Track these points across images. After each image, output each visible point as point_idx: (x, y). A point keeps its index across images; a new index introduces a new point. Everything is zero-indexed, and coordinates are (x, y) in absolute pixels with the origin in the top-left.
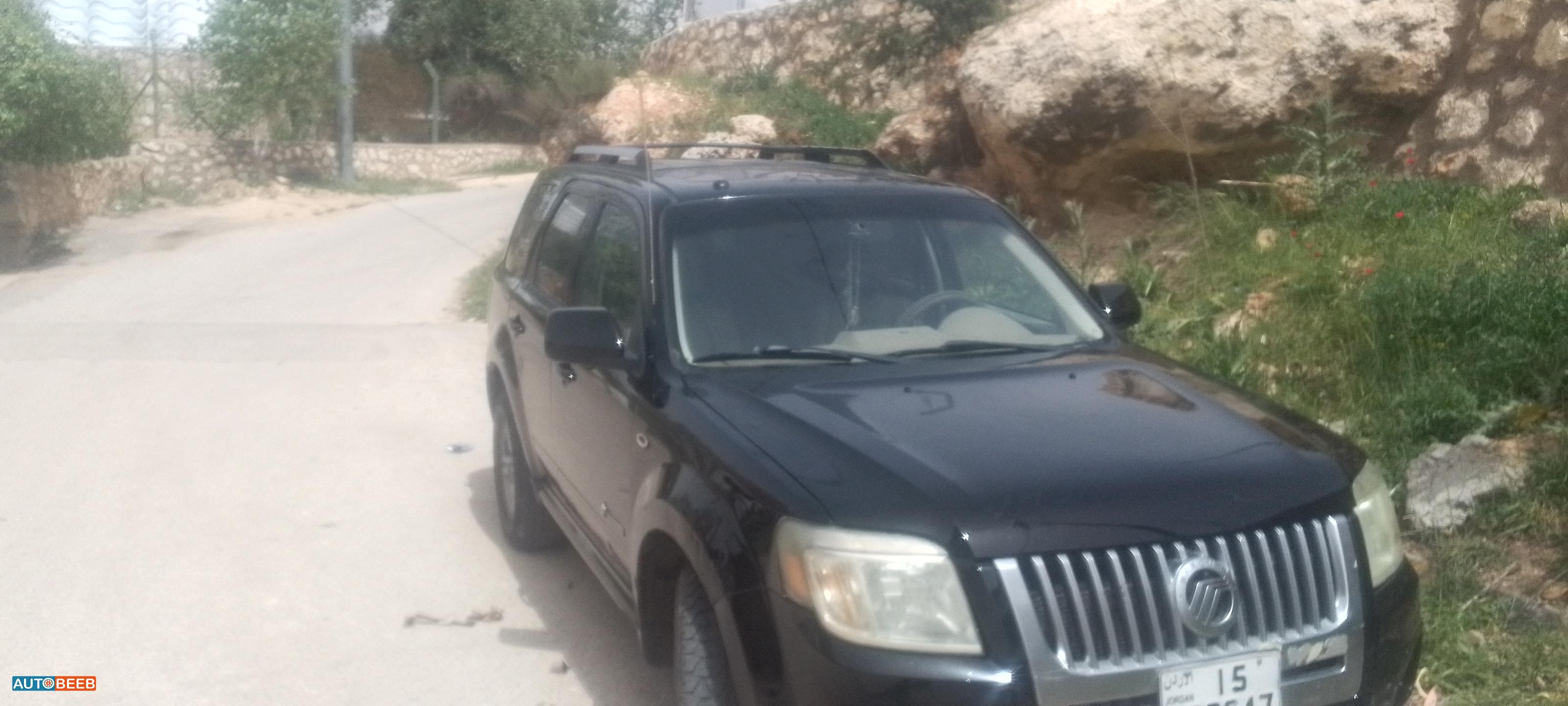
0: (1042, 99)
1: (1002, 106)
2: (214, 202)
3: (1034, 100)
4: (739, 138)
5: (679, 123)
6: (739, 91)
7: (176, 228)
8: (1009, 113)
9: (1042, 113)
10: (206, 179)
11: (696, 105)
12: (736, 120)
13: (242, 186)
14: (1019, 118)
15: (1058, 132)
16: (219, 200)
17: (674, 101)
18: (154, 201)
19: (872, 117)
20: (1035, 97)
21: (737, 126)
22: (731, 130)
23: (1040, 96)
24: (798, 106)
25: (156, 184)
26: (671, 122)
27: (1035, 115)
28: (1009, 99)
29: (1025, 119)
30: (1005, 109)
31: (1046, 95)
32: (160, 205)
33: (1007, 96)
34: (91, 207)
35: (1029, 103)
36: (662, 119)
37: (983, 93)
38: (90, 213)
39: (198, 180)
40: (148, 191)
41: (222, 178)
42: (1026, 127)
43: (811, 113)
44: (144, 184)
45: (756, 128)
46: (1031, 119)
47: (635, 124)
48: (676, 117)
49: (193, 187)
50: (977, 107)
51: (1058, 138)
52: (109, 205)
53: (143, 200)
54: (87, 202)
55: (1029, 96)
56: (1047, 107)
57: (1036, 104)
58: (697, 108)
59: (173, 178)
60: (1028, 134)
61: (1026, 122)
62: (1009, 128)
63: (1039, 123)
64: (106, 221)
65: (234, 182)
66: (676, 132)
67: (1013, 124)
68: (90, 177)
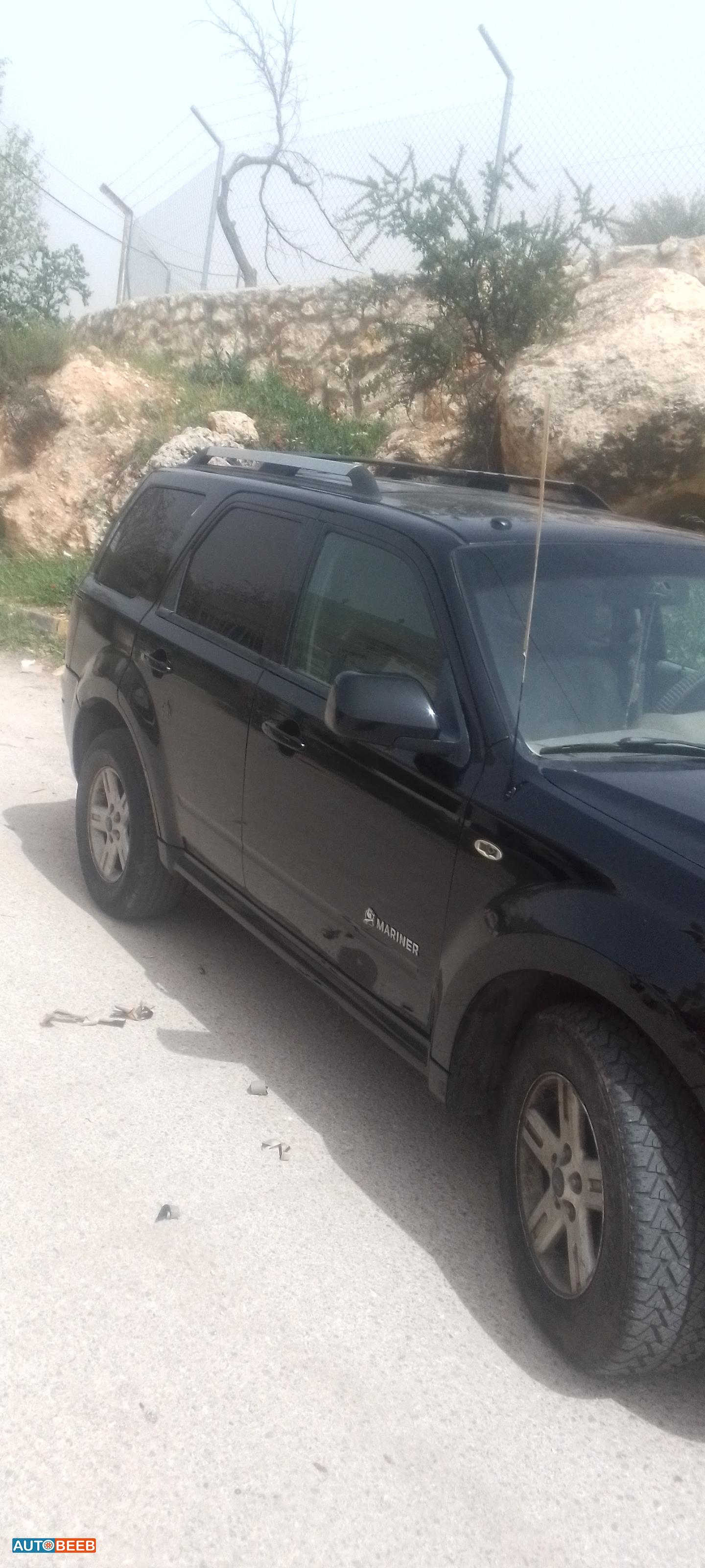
0: (605, 431)
1: (558, 433)
3: (596, 431)
4: (221, 435)
5: (146, 411)
6: (212, 382)
8: (565, 442)
9: (601, 445)
11: (163, 392)
12: (217, 415)
14: (577, 449)
15: (617, 468)
17: (138, 385)
19: (363, 428)
20: (597, 427)
21: (218, 423)
22: (211, 425)
23: (602, 427)
24: (277, 406)
26: (137, 410)
27: (595, 448)
28: (567, 428)
29: (584, 450)
30: (561, 438)
31: (609, 427)
33: (565, 423)
35: (590, 433)
36: (127, 404)
37: (535, 417)
42: (583, 460)
43: (295, 416)
45: (239, 427)
46: (590, 451)
47: (97, 407)
48: (144, 405)
50: (527, 432)
51: (615, 474)
55: (591, 426)
56: (608, 439)
57: (597, 435)
58: (164, 397)
60: (584, 467)
61: (583, 454)
62: (564, 459)
63: (598, 456)
66: (144, 421)
67: (569, 455)
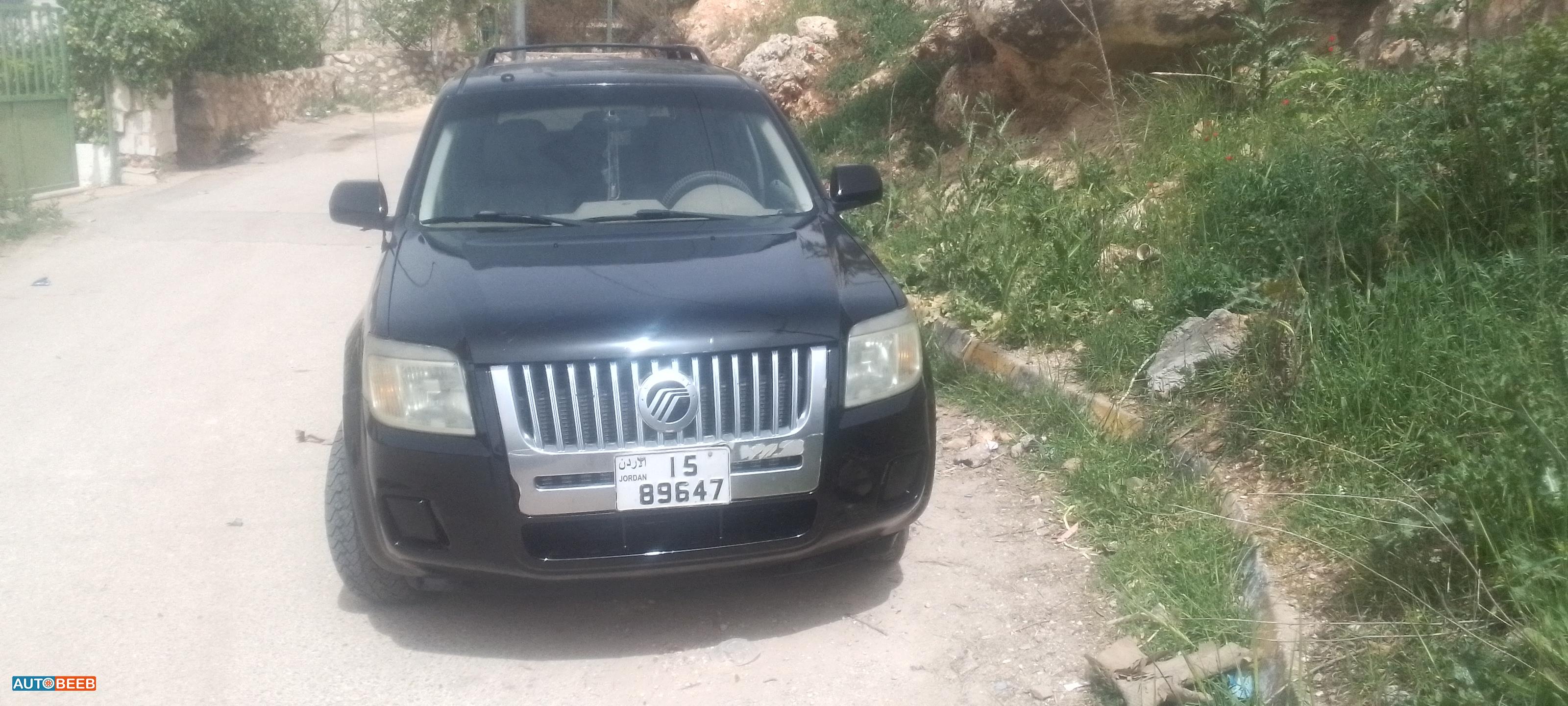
2: (396, 109)
4: (800, 39)
5: (754, 26)
7: (353, 132)
10: (392, 87)
12: (799, 22)
13: (423, 93)
15: (1031, 27)
16: (400, 106)
18: (341, 107)
21: (800, 27)
22: (796, 32)
25: (346, 92)
26: (748, 25)
32: (346, 112)
34: (281, 113)
38: (281, 119)
39: (385, 88)
40: (340, 98)
41: (406, 86)
44: (336, 93)
45: (817, 29)
49: (380, 95)
51: (1031, 33)
52: (300, 112)
53: (332, 107)
54: (277, 109)
59: (363, 86)
60: (1004, 29)
62: (988, 24)
64: (295, 125)
65: (416, 90)
68: (280, 86)
